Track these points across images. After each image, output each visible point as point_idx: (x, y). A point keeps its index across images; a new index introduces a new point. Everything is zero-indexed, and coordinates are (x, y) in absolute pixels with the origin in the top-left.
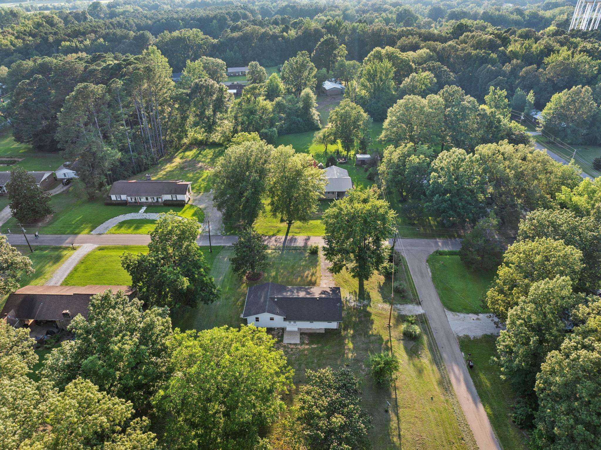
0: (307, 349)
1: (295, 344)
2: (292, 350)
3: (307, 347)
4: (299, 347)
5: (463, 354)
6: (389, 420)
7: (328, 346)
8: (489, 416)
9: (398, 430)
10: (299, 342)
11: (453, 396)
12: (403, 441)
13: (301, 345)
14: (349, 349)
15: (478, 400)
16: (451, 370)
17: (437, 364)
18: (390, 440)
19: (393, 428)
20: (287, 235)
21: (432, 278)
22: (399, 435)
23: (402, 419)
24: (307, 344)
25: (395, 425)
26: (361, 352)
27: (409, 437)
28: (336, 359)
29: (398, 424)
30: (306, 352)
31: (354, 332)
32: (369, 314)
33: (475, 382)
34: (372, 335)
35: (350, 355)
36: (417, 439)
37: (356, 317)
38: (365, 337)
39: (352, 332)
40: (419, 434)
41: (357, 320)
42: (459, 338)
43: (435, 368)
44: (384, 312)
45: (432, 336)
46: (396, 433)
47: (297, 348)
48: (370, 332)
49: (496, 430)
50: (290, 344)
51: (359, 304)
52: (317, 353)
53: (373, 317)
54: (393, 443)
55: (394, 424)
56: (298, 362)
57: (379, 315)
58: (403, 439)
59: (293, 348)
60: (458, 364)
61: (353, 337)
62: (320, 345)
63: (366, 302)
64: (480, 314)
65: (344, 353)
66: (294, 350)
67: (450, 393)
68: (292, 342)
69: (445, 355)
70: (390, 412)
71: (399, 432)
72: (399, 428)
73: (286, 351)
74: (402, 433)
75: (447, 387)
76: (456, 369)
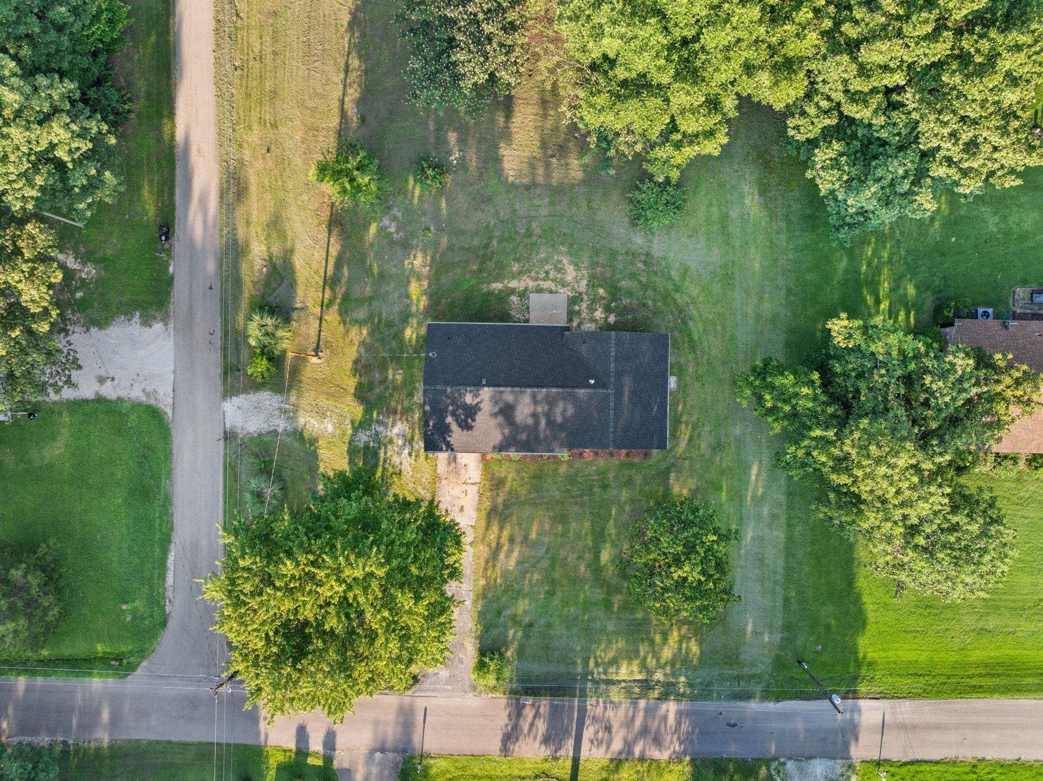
0: (513, 276)
1: (539, 291)
2: (547, 273)
3: (513, 284)
4: (531, 284)
5: (171, 269)
6: (361, 102)
7: (466, 287)
8: (172, 114)
9: (348, 81)
10: (531, 295)
11: (224, 161)
12: (342, 62)
13: (526, 289)
14: (419, 278)
15: (179, 151)
16: (210, 224)
17: (235, 241)
18: (365, 61)
19: (355, 86)
20: (576, 761)
21: (169, 541)
22: (347, 71)
23: (335, 104)
24: (513, 291)
25: (350, 91)
26: (394, 270)
27: (330, 68)
28: (450, 248)
29: (344, 94)
30: (516, 267)
31: (403, 332)
32: (361, 394)
33: (172, 193)
34: (360, 323)
35: (418, 262)
36: (317, 64)
37: (393, 380)
38: (380, 315)
39: (408, 332)
40: (312, 72)
41: (390, 372)
42: (165, 321)
43: (241, 232)
44: (323, 402)
45: (225, 322)
46: (353, 76)
47: (536, 280)
48: (365, 332)
49: (169, 85)
50: (551, 292)
51: (380, 429)
52: (491, 265)
53: (351, 383)
54: (360, 58)
55: (354, 93)
56: (534, 239)
57: (336, 394)
58: (342, 65)
59: (545, 280)
60: (191, 244)
61: (405, 317)
62: (485, 288)
63: (363, 438)
64: (92, 397)
65: (431, 266)
66: (542, 275)
67: (228, 168)
68: (546, 296)
69: (211, 266)
70: (355, 119)
71: (345, 79)
72: (345, 86)
73: (559, 271)
74: (342, 75)
75: (232, 181)
76: (198, 231)
